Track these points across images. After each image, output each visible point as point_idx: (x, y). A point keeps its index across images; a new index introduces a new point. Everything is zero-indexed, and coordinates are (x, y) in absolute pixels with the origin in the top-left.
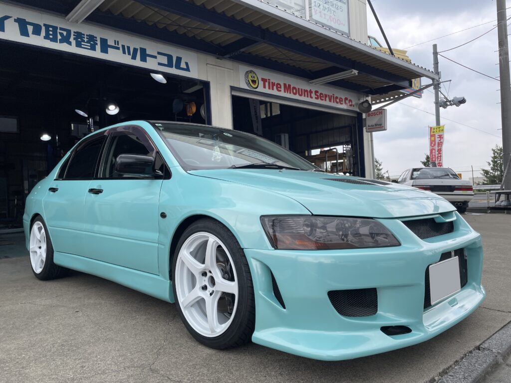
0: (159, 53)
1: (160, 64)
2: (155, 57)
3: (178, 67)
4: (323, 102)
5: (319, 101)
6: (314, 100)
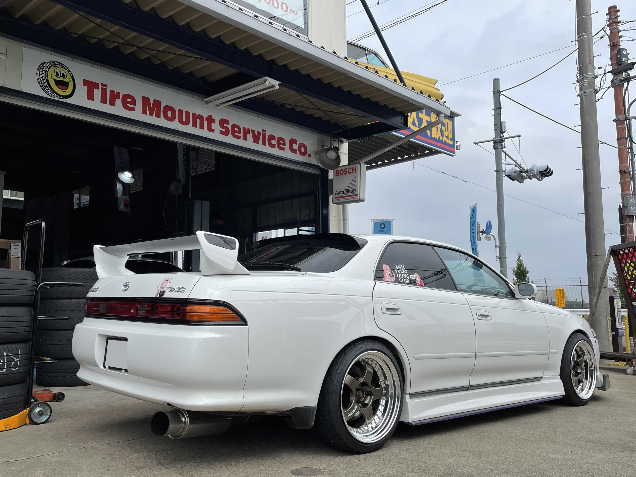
4: (240, 142)
5: (229, 139)
6: (216, 136)
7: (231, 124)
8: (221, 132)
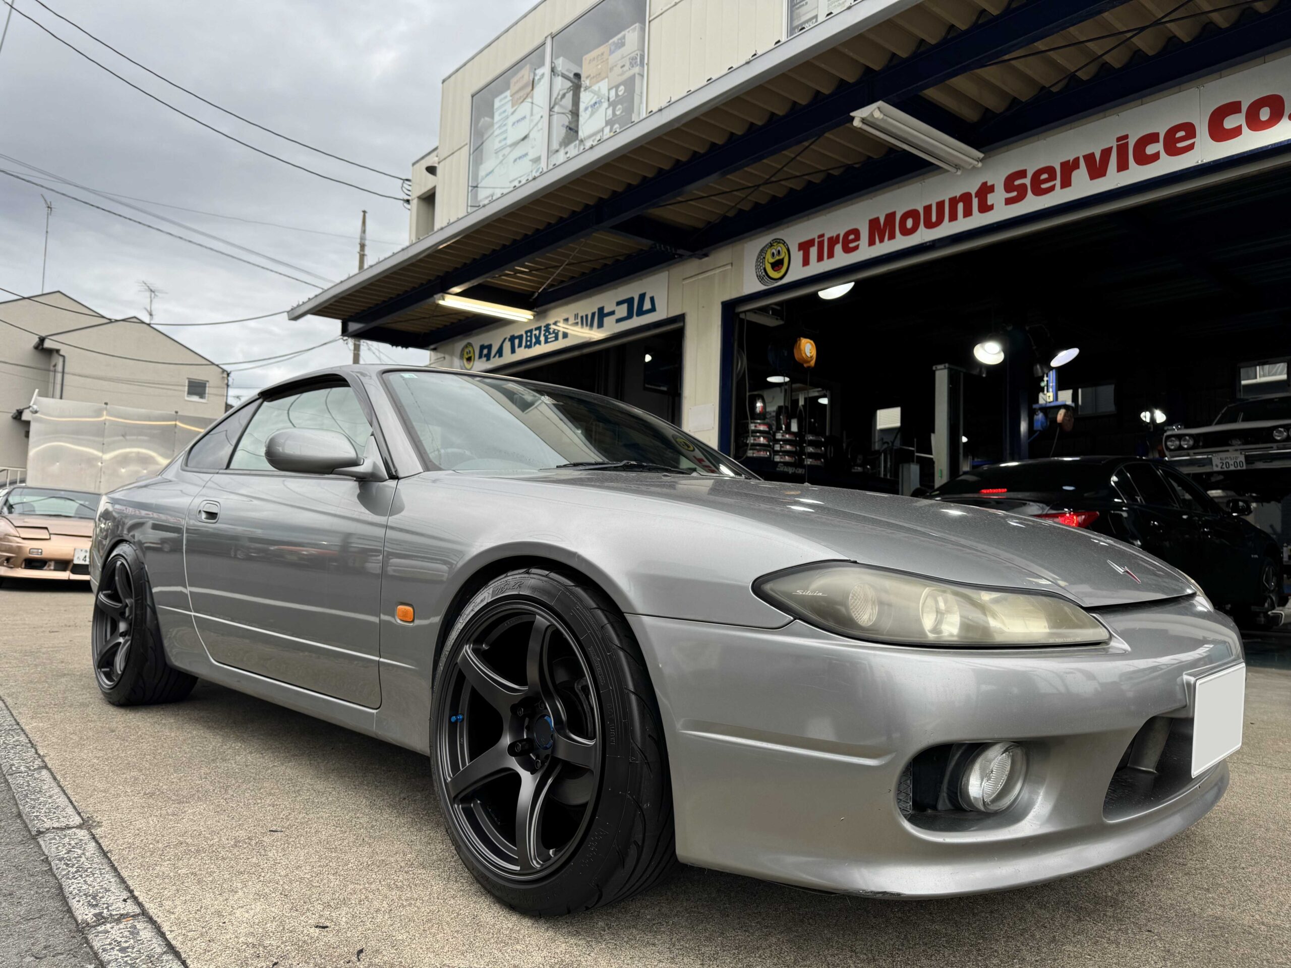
0: (619, 303)
1: (618, 321)
2: (613, 313)
3: (641, 312)
4: (1059, 197)
5: (1032, 204)
6: (1001, 212)
7: (1030, 175)
8: (1009, 202)
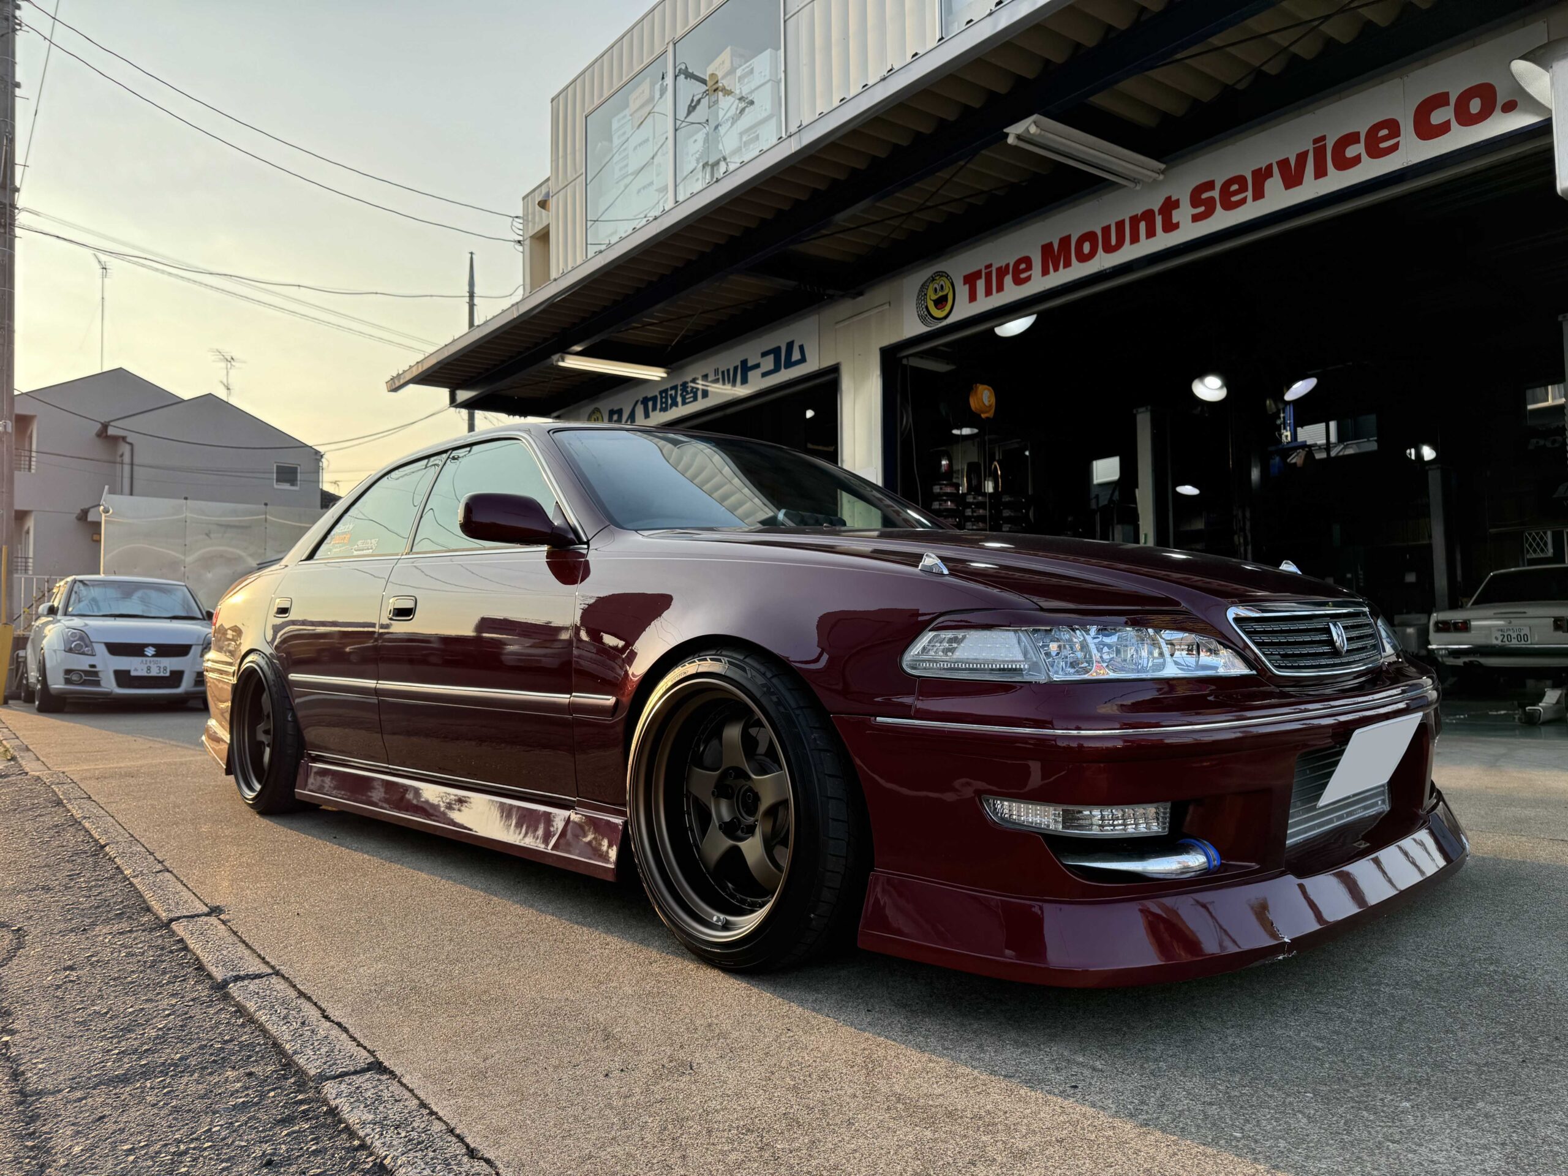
0: (764, 354)
2: (757, 366)
3: (789, 364)
4: (1251, 210)
5: (1222, 220)
6: (1189, 231)
8: (1196, 218)
